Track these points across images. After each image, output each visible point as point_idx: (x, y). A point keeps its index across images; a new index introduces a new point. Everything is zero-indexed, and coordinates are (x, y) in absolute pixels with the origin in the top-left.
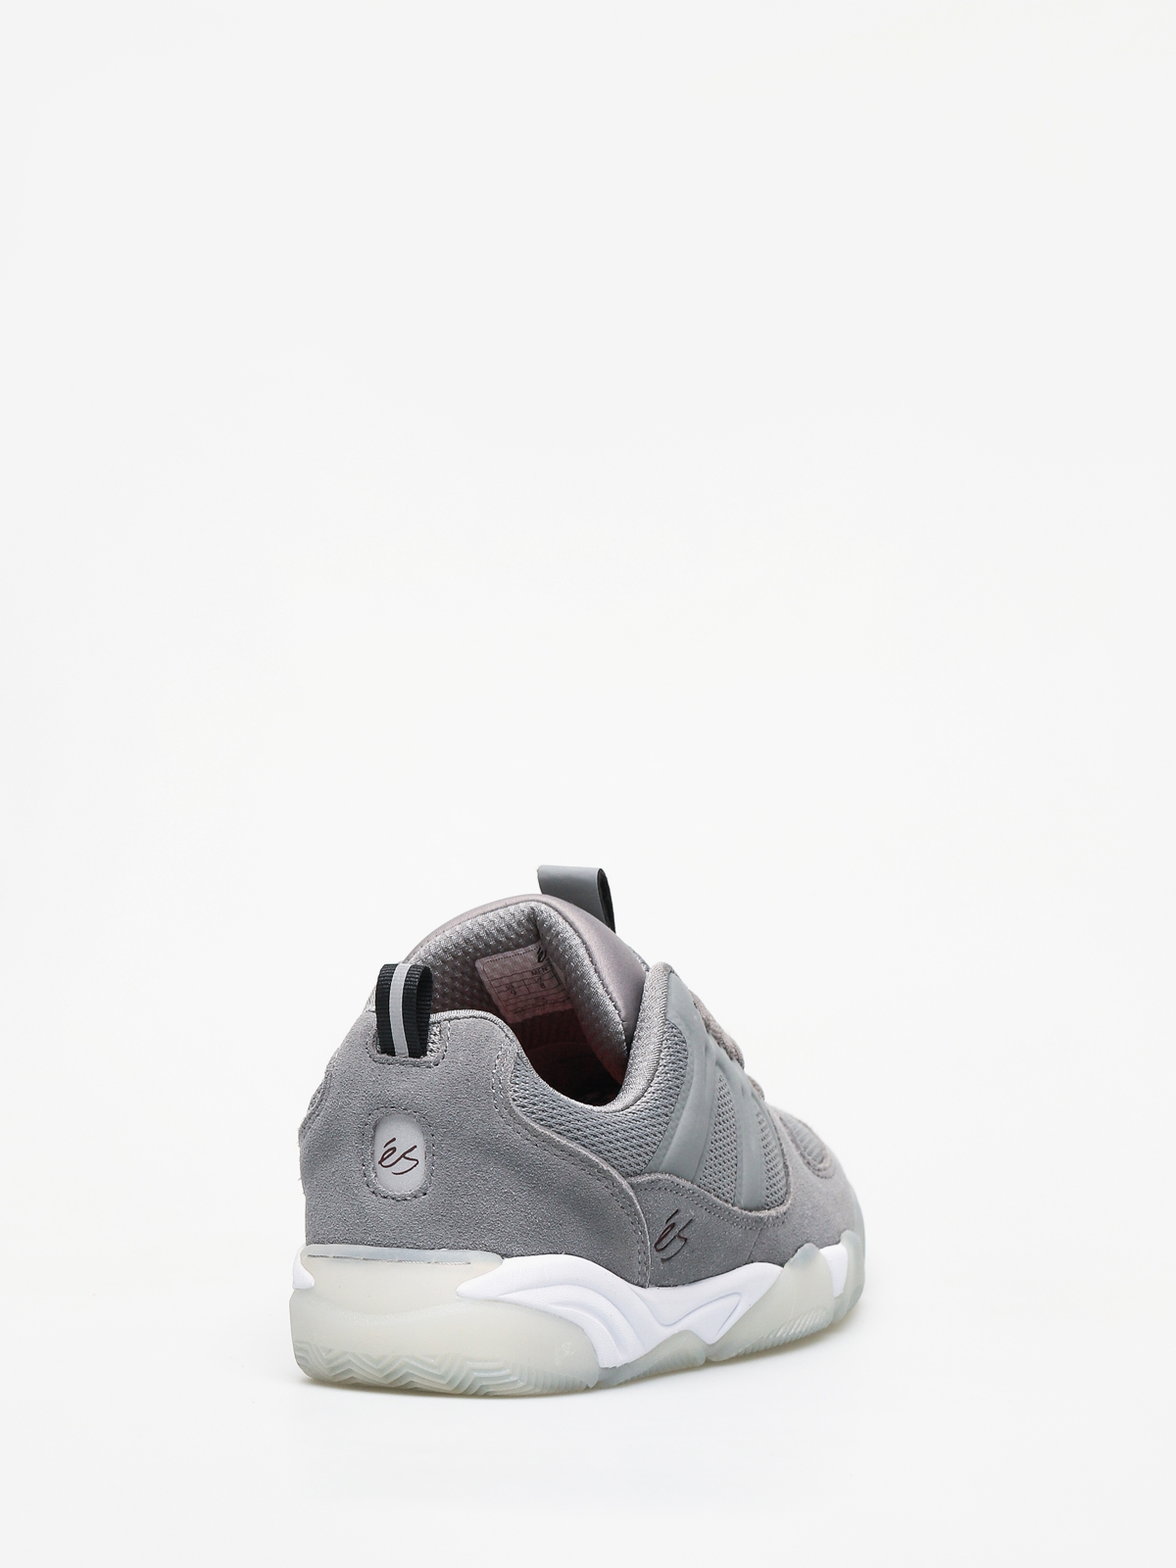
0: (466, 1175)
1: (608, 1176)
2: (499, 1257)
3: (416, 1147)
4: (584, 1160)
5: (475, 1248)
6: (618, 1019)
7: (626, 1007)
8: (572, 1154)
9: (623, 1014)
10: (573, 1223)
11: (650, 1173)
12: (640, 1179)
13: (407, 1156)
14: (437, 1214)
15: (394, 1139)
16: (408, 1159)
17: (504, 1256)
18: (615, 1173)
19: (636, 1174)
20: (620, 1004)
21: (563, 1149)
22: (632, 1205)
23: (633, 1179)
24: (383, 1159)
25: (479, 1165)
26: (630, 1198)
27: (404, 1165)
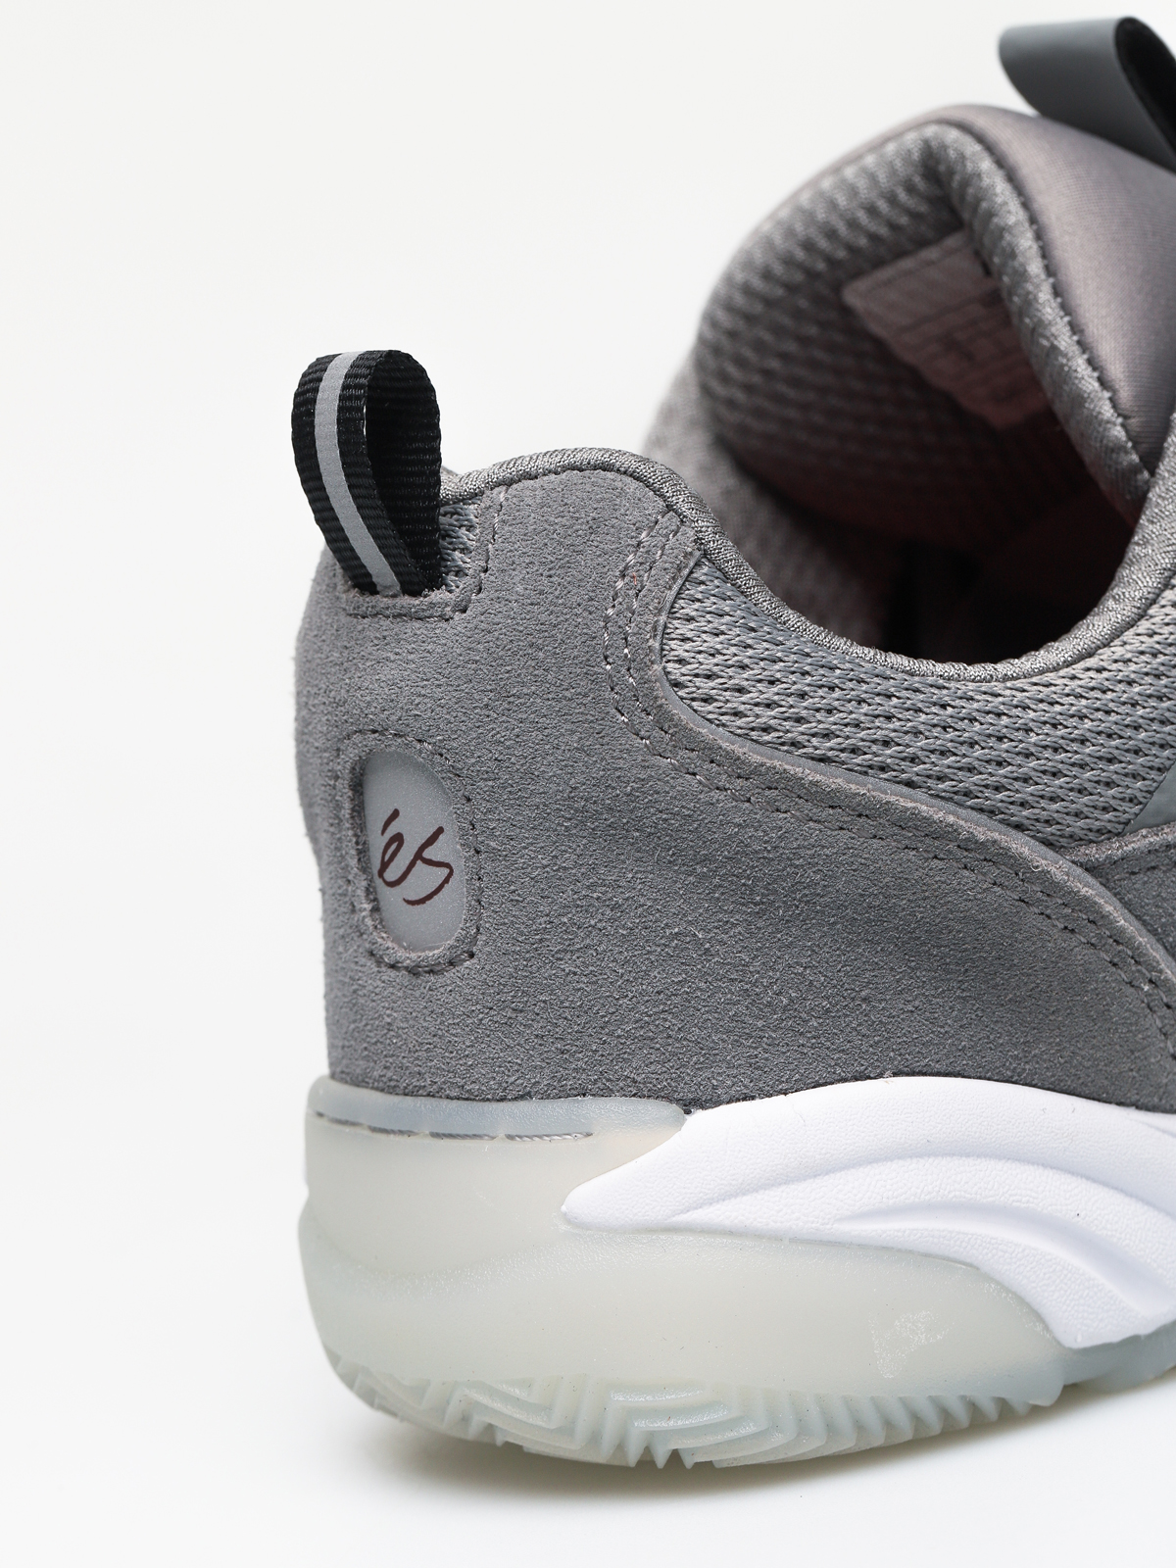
0: (563, 898)
1: (994, 856)
2: (675, 1109)
3: (440, 830)
4: (908, 824)
5: (606, 1092)
6: (1107, 411)
7: (1132, 375)
8: (865, 811)
9: (1125, 394)
10: (908, 989)
11: (1156, 826)
12: (1115, 849)
13: (426, 854)
14: (503, 1005)
15: (395, 814)
16: (429, 862)
17: (689, 1106)
18: (1021, 845)
19: (1105, 834)
20: (1117, 370)
21: (832, 800)
22: (1098, 919)
23: (1092, 850)
24: (385, 865)
25: (594, 868)
26: (1085, 904)
27: (424, 878)
